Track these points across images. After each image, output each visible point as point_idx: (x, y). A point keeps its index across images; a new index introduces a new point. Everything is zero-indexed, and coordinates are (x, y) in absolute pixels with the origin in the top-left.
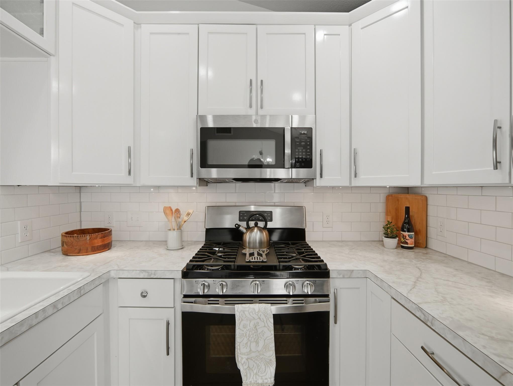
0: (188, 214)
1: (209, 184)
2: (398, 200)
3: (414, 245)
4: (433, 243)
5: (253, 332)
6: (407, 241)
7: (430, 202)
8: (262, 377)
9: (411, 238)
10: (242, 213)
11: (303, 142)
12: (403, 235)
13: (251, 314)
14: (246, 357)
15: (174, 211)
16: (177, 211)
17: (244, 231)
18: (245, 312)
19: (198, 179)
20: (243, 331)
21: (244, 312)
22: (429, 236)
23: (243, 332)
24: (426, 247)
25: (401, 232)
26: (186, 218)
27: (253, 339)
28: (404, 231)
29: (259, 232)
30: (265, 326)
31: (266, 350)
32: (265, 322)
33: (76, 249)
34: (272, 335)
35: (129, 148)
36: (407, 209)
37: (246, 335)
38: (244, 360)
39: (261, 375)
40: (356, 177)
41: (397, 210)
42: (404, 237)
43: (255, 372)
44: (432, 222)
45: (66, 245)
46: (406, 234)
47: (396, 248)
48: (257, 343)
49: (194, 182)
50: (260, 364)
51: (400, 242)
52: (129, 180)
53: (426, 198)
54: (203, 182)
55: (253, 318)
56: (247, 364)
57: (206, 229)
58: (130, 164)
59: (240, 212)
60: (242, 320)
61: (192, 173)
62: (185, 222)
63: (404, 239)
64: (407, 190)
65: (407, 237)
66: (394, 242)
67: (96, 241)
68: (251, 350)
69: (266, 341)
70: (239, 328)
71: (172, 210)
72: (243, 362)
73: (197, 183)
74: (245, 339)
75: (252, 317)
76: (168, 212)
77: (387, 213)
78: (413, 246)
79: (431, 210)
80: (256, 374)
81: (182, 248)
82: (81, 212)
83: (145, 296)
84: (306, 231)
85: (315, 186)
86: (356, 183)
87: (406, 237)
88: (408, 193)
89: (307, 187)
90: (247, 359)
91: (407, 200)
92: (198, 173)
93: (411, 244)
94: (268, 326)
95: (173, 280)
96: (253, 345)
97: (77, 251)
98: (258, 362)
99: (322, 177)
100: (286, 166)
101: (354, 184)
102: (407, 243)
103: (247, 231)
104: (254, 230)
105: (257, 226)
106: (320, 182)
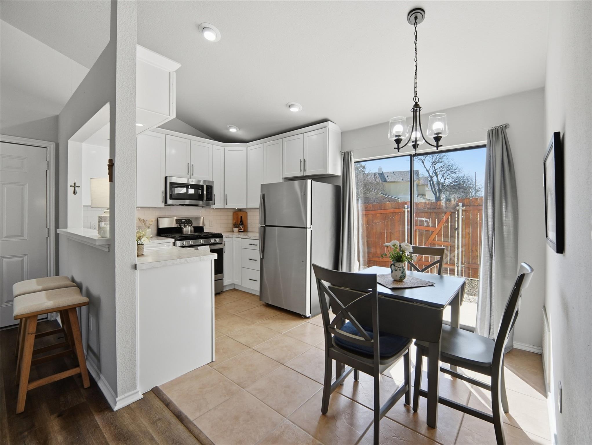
2: (237, 214)
3: (244, 230)
4: (249, 229)
7: (248, 214)
9: (243, 228)
11: (209, 191)
16: (143, 220)
17: (183, 227)
22: (248, 227)
24: (247, 231)
26: (151, 223)
29: (189, 227)
36: (241, 217)
40: (226, 204)
41: (237, 218)
42: (240, 227)
44: (249, 221)
46: (241, 226)
47: (238, 232)
51: (239, 230)
53: (247, 213)
59: (176, 220)
62: (151, 225)
64: (240, 210)
65: (242, 228)
66: (236, 230)
73: (165, 206)
77: (234, 219)
79: (249, 217)
84: (204, 227)
85: (211, 208)
86: (226, 207)
88: (240, 211)
91: (241, 214)
99: (215, 204)
100: (204, 200)
101: (225, 208)
102: (241, 230)
103: (184, 227)
104: (187, 227)
105: (188, 225)
106: (214, 206)
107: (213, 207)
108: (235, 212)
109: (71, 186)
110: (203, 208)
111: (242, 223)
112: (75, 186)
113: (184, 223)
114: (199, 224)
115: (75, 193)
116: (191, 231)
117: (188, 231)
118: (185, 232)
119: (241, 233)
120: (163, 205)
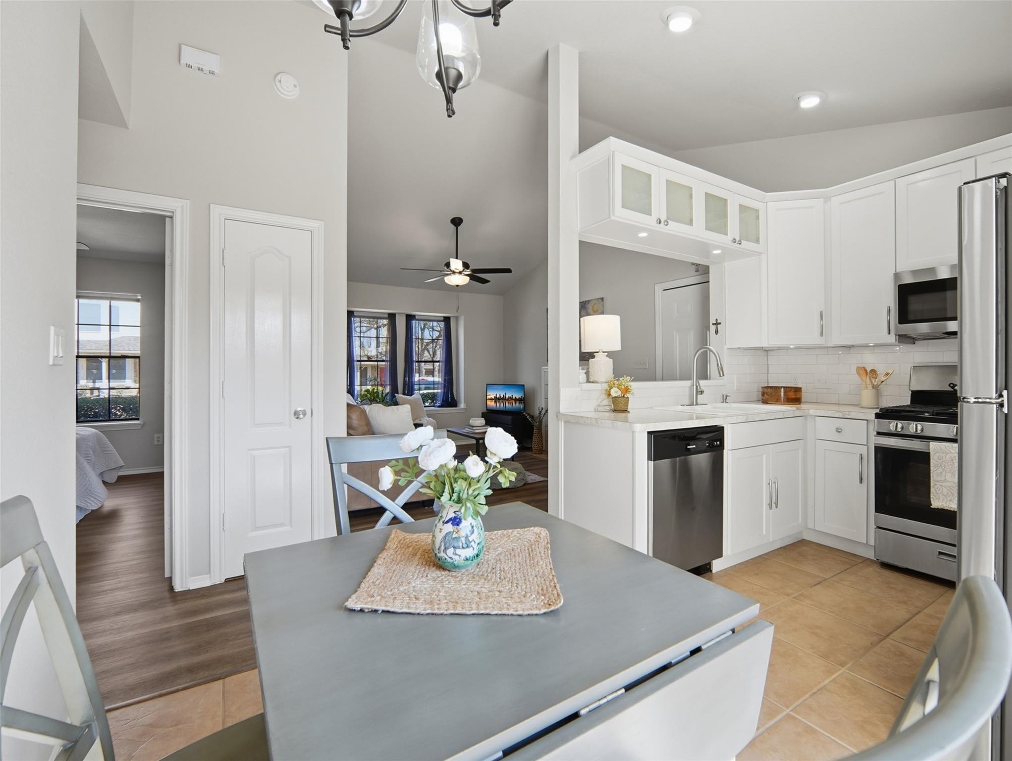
0: (887, 375)
1: (917, 342)
13: (948, 448)
16: (873, 371)
18: (941, 446)
19: (897, 336)
20: (937, 462)
21: (938, 448)
26: (883, 379)
33: (774, 398)
35: (821, 313)
37: (941, 465)
38: (938, 486)
45: (767, 395)
48: (954, 475)
49: (892, 339)
52: (820, 341)
54: (904, 339)
55: (950, 452)
56: (941, 489)
57: (912, 391)
58: (822, 326)
60: (937, 452)
61: (890, 330)
62: (882, 382)
67: (790, 394)
68: (945, 479)
70: (933, 459)
71: (866, 371)
72: (936, 488)
73: (896, 340)
74: (940, 469)
76: (862, 372)
80: (950, 500)
82: (768, 373)
83: (839, 432)
92: (896, 329)
95: (866, 421)
96: (949, 475)
97: (775, 400)
109: (713, 324)
112: (717, 324)
115: (717, 332)
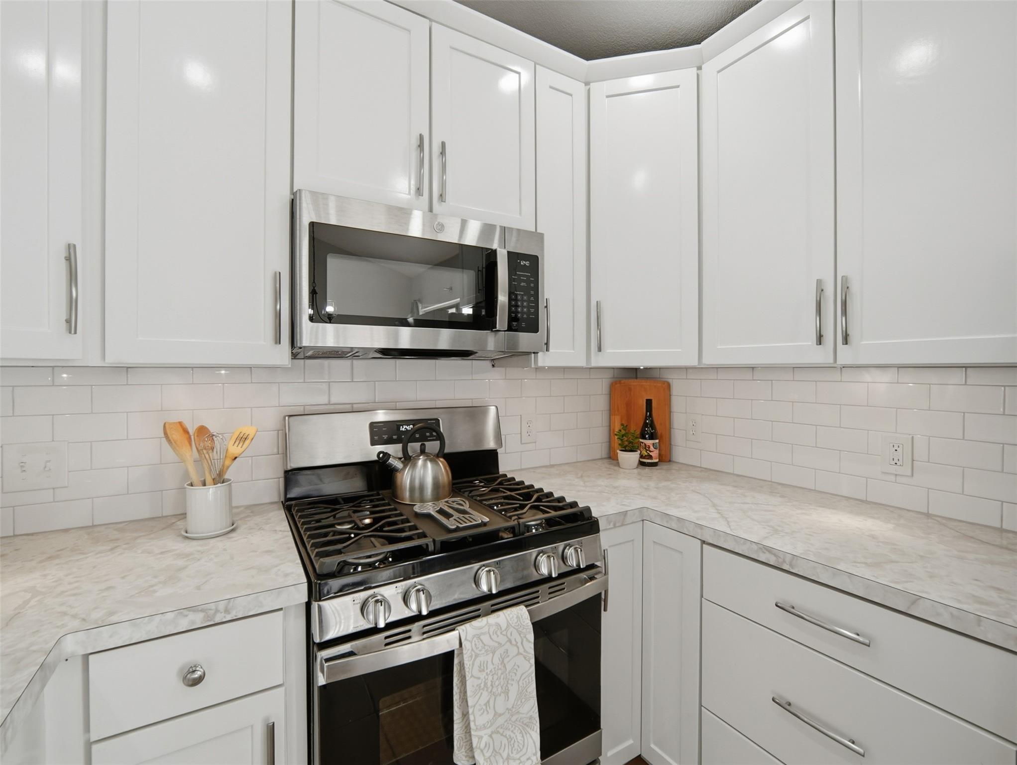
0: (242, 439)
2: (630, 389)
3: (659, 459)
4: (680, 453)
5: (500, 672)
6: (651, 454)
7: (676, 391)
8: (519, 759)
9: (655, 448)
10: (376, 427)
11: (524, 281)
12: (645, 445)
13: (494, 637)
14: (489, 731)
15: (191, 431)
16: (202, 431)
17: (398, 464)
18: (482, 637)
20: (479, 678)
21: (479, 638)
22: (674, 443)
23: (480, 681)
24: (670, 461)
25: (641, 440)
26: (234, 450)
27: (500, 689)
28: (646, 439)
29: (429, 464)
30: (519, 653)
31: (521, 702)
32: (519, 644)
34: (531, 666)
36: (649, 402)
37: (486, 684)
38: (486, 739)
39: (518, 756)
40: (600, 349)
41: (629, 405)
42: (647, 448)
43: (505, 755)
46: (649, 442)
48: (506, 692)
50: (512, 735)
51: (641, 457)
53: (668, 386)
55: (499, 643)
56: (491, 745)
59: (372, 425)
60: (477, 656)
61: (280, 334)
62: (235, 458)
63: (647, 450)
64: (634, 373)
65: (652, 448)
66: (634, 457)
68: (496, 713)
69: (521, 683)
70: (472, 676)
71: (186, 431)
72: (482, 745)
73: (290, 359)
74: (485, 694)
75: (496, 642)
76: (176, 435)
77: (612, 410)
78: (657, 460)
79: (678, 404)
80: (508, 758)
81: (233, 530)
83: (196, 682)
84: (499, 453)
85: (533, 366)
86: (599, 361)
87: (649, 447)
88: (636, 378)
89: (495, 368)
90: (491, 736)
93: (656, 459)
94: (525, 651)
95: (282, 612)
96: (501, 699)
98: (508, 733)
99: (547, 350)
100: (498, 327)
101: (594, 364)
102: (650, 457)
103: (405, 466)
104: (420, 462)
105: (423, 451)
106: (544, 360)
107: (540, 364)
108: (616, 383)
110: (493, 366)
111: (652, 425)
113: (410, 437)
114: (479, 436)
116: (436, 485)
117: (422, 488)
118: (407, 494)
119: (647, 470)
120: (282, 355)
